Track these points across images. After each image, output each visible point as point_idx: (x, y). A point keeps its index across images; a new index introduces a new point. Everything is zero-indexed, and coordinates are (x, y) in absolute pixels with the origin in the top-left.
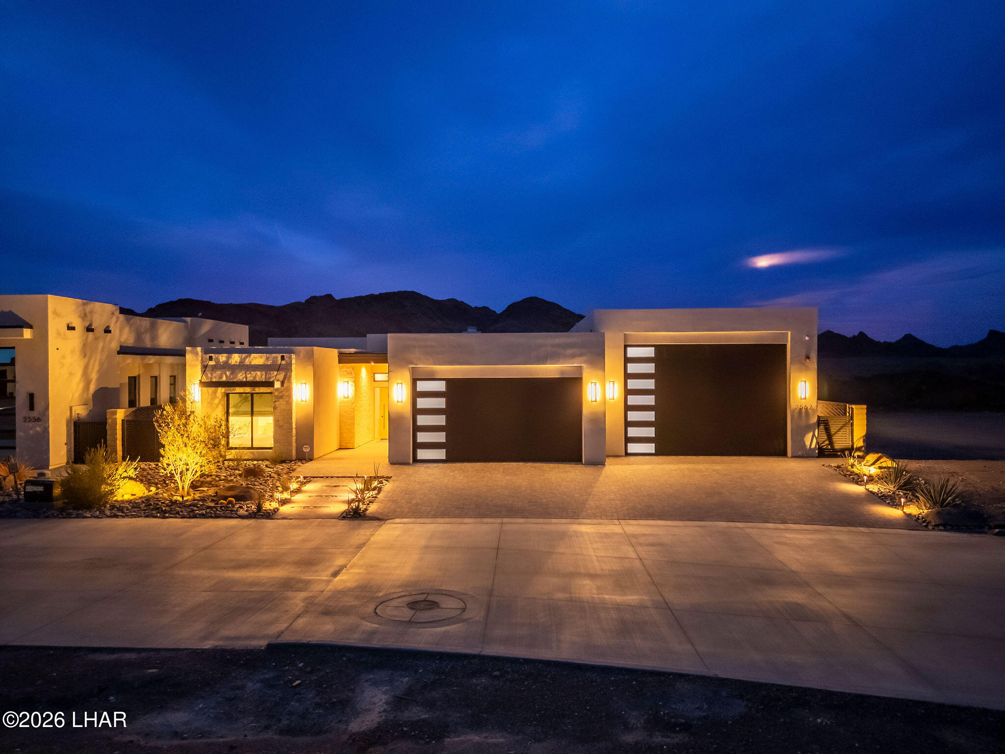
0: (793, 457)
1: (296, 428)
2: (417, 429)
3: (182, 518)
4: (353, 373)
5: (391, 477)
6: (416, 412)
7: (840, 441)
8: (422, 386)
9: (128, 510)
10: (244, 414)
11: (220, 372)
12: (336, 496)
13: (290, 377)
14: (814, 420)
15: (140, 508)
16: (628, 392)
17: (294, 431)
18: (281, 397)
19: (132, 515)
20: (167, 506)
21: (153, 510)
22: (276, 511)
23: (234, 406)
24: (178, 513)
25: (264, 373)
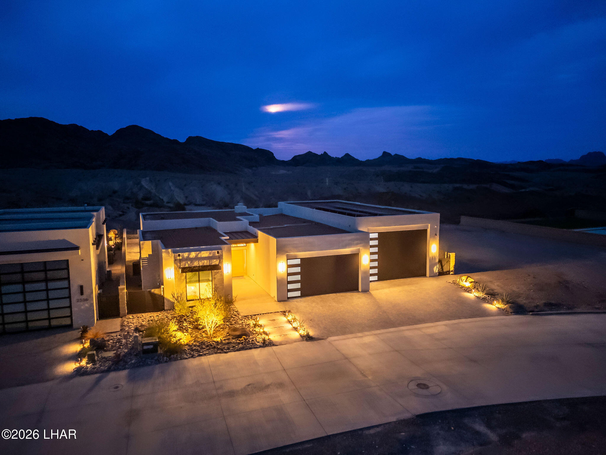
0: (429, 277)
1: (225, 287)
5: (290, 311)
10: (195, 282)
11: (184, 262)
14: (437, 261)
23: (188, 278)
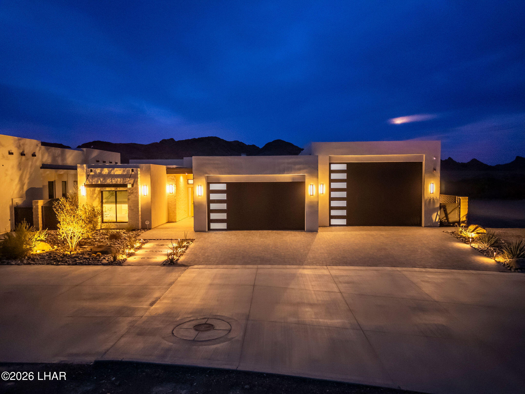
0: (425, 227)
1: (141, 211)
2: (210, 211)
3: (68, 265)
4: (175, 180)
5: (195, 239)
6: (210, 201)
7: (453, 217)
8: (213, 187)
9: (37, 260)
10: (111, 203)
11: (97, 179)
12: (161, 251)
13: (137, 181)
14: (438, 205)
15: (45, 259)
16: (331, 190)
17: (140, 213)
18: (132, 193)
19: (39, 263)
20: (61, 257)
21: (52, 260)
22: (125, 260)
23: (106, 198)
24: (66, 262)
25: (122, 179)
